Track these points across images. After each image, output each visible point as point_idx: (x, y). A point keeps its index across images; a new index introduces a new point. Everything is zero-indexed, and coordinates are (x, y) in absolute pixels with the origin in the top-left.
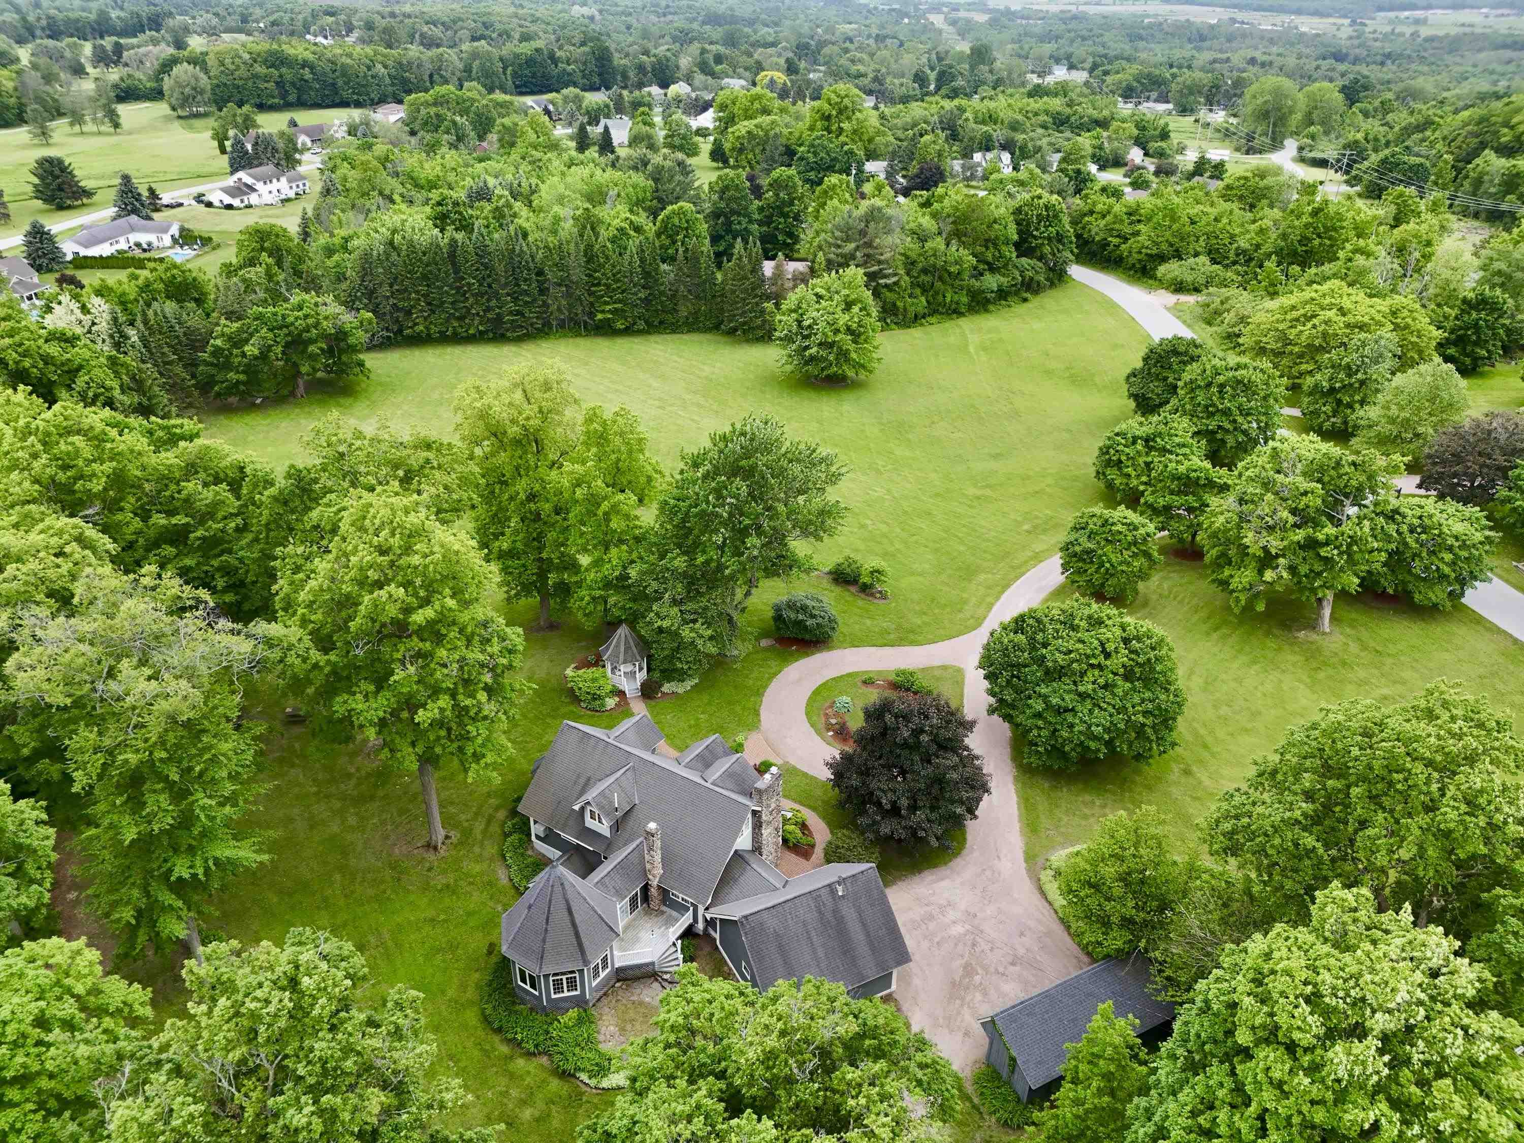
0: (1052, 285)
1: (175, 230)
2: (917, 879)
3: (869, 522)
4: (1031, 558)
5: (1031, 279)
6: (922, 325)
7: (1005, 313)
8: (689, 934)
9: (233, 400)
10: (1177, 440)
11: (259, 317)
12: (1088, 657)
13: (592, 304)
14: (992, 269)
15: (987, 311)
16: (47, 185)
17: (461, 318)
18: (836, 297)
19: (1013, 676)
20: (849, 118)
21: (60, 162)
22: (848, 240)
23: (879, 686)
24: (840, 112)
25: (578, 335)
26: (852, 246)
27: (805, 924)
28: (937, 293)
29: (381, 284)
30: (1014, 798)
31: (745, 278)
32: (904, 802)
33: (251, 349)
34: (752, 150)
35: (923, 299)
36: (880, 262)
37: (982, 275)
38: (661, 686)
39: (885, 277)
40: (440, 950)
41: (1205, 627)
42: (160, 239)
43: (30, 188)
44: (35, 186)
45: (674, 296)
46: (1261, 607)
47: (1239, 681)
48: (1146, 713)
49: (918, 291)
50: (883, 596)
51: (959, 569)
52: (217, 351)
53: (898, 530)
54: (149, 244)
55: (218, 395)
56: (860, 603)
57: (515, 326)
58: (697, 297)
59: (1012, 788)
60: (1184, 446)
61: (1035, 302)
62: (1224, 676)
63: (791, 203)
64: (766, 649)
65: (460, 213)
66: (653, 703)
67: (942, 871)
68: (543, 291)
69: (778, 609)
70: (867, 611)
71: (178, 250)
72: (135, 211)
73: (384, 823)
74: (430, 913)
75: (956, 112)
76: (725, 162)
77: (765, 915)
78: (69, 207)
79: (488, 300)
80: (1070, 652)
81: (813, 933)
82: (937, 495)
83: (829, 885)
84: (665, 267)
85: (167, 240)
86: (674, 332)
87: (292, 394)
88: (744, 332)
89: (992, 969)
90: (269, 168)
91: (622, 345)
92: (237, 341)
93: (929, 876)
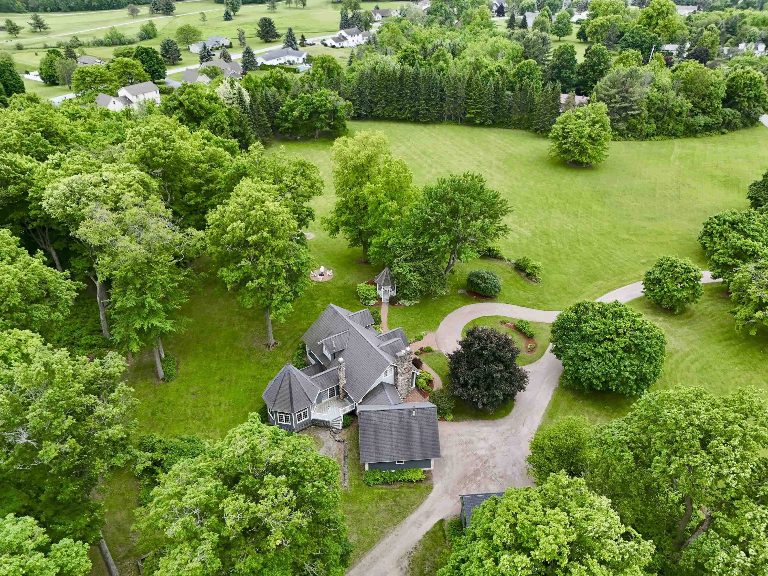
0: (745, 126)
1: (305, 56)
2: (475, 422)
3: (554, 242)
4: (635, 278)
5: (730, 121)
6: (651, 140)
7: (707, 140)
8: (352, 414)
9: (287, 135)
10: (752, 226)
11: (302, 98)
12: (606, 333)
13: (466, 109)
14: (704, 112)
15: (695, 136)
16: (263, 31)
17: (401, 109)
18: (588, 118)
19: (564, 335)
20: (664, 18)
21: (269, 20)
22: (614, 87)
23: (508, 325)
24: (659, 14)
25: (457, 124)
26: (615, 90)
27: (391, 423)
28: (664, 123)
29: (366, 89)
30: (550, 398)
31: (548, 102)
32: (470, 382)
33: (296, 113)
34: (601, 34)
35: (654, 126)
36: (631, 101)
37: (697, 115)
38: (400, 300)
39: (634, 110)
40: (251, 390)
41: (720, 337)
42: (298, 59)
43: (256, 32)
44: (258, 31)
45: (509, 109)
46: (753, 333)
47: (725, 372)
48: (632, 372)
49: (653, 120)
50: (537, 281)
51: (590, 276)
52: (283, 113)
53: (567, 249)
54: (293, 62)
55: (281, 132)
56: (523, 282)
57: (424, 116)
58: (523, 111)
59: (551, 393)
60: (757, 231)
61: (730, 135)
62: (716, 367)
63: (599, 64)
64: (460, 295)
65: (414, 57)
66: (392, 307)
67: (490, 423)
68: (442, 100)
69: (471, 275)
70: (524, 287)
71: (304, 65)
72: (291, 46)
73: (256, 331)
74: (255, 374)
75: (738, 17)
76: (585, 39)
77: (372, 414)
78: (270, 42)
79: (414, 102)
80: (597, 328)
81: (393, 429)
82: (602, 234)
83: (409, 409)
84: (509, 93)
85: (301, 60)
86: (506, 128)
87: (313, 137)
88: (541, 132)
89: (489, 476)
90: (355, 29)
91: (476, 131)
92: (292, 109)
93: (481, 423)
